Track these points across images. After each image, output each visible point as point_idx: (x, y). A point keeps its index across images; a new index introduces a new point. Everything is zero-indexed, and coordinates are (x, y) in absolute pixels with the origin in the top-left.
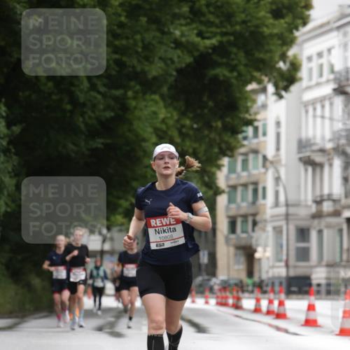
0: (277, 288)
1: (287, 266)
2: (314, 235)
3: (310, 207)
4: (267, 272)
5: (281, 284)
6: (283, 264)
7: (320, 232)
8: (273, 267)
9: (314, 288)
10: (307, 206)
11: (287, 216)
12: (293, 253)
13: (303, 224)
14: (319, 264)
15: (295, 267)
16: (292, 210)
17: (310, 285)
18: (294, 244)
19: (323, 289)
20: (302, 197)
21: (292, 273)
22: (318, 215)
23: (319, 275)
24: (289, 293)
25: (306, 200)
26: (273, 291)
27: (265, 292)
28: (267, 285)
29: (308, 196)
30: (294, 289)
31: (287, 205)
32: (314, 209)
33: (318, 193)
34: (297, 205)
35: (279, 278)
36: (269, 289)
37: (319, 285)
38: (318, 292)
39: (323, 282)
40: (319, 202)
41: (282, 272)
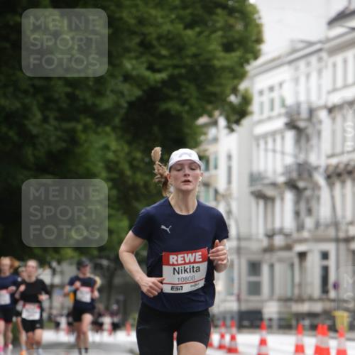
0: (228, 322)
1: (239, 300)
2: (265, 269)
3: (261, 241)
4: (219, 306)
5: (232, 318)
6: (234, 298)
7: (272, 266)
8: (225, 301)
9: (266, 323)
10: (258, 240)
11: (239, 250)
12: (244, 288)
13: (255, 258)
14: (271, 298)
15: (247, 301)
16: (243, 244)
17: (261, 319)
18: (246, 278)
19: (275, 324)
20: (254, 231)
21: (244, 307)
22: (270, 249)
23: (271, 310)
24: (241, 327)
25: (258, 234)
26: (224, 325)
27: (216, 326)
28: (218, 319)
29: (259, 230)
30: (246, 323)
31: (239, 239)
32: (265, 243)
33: (269, 227)
34: (249, 238)
35: (231, 312)
36: (220, 323)
37: (270, 320)
38: (270, 327)
39: (275, 316)
40: (270, 236)
41: (233, 306)
